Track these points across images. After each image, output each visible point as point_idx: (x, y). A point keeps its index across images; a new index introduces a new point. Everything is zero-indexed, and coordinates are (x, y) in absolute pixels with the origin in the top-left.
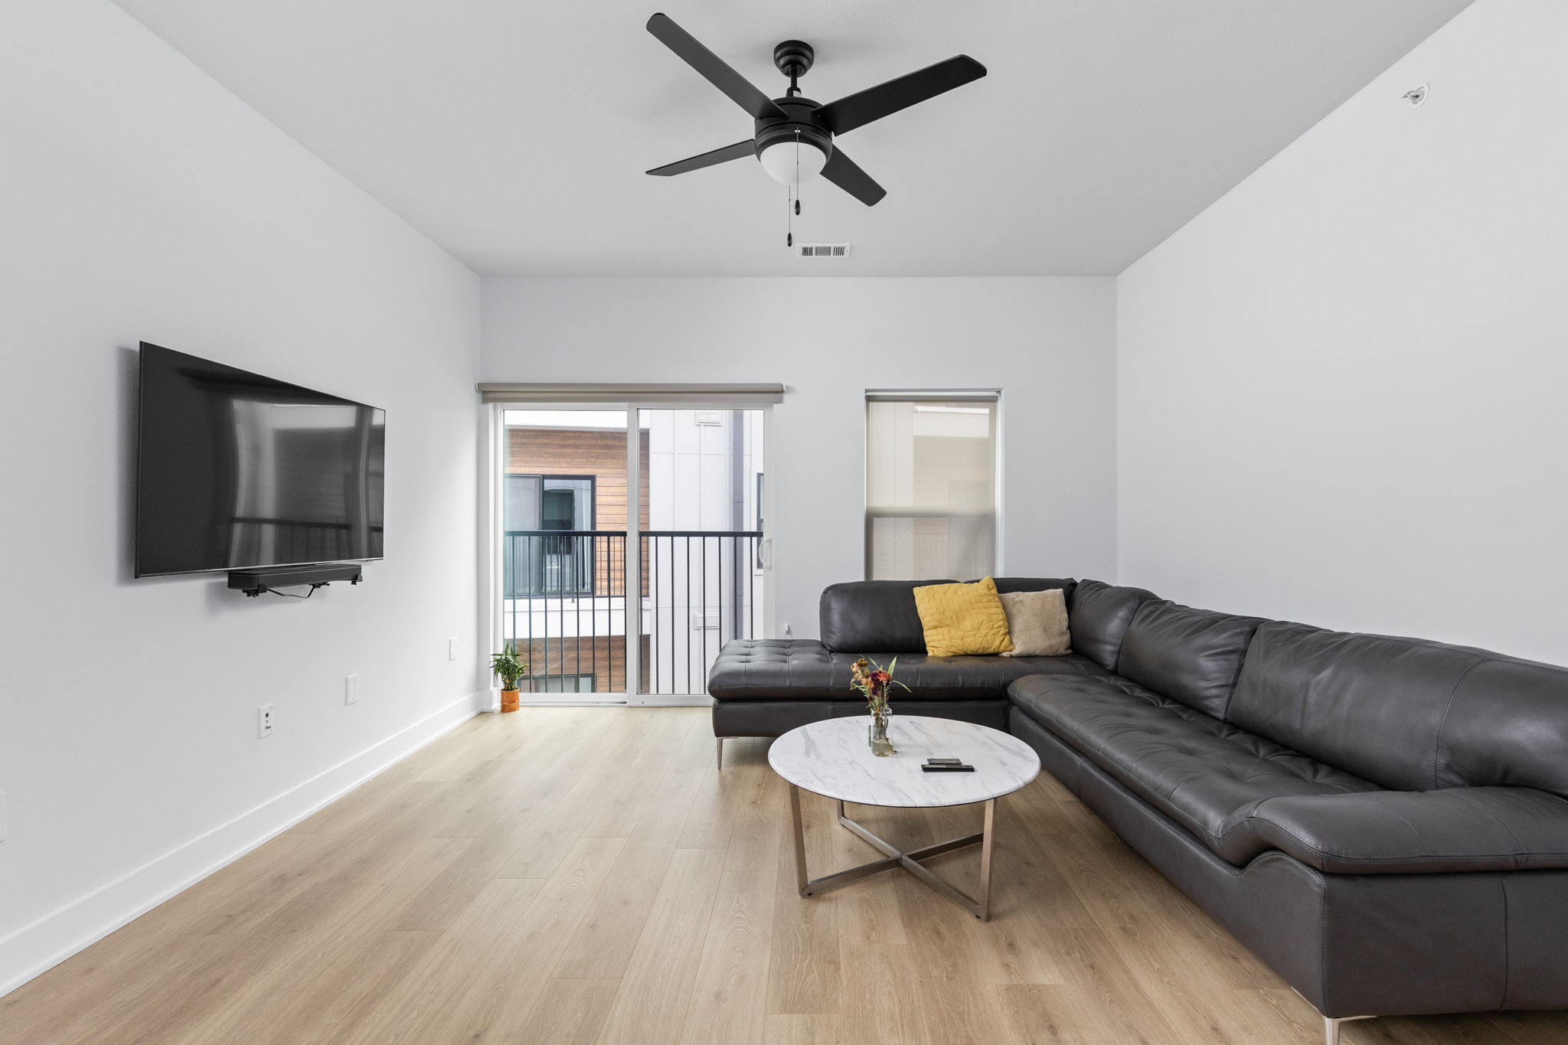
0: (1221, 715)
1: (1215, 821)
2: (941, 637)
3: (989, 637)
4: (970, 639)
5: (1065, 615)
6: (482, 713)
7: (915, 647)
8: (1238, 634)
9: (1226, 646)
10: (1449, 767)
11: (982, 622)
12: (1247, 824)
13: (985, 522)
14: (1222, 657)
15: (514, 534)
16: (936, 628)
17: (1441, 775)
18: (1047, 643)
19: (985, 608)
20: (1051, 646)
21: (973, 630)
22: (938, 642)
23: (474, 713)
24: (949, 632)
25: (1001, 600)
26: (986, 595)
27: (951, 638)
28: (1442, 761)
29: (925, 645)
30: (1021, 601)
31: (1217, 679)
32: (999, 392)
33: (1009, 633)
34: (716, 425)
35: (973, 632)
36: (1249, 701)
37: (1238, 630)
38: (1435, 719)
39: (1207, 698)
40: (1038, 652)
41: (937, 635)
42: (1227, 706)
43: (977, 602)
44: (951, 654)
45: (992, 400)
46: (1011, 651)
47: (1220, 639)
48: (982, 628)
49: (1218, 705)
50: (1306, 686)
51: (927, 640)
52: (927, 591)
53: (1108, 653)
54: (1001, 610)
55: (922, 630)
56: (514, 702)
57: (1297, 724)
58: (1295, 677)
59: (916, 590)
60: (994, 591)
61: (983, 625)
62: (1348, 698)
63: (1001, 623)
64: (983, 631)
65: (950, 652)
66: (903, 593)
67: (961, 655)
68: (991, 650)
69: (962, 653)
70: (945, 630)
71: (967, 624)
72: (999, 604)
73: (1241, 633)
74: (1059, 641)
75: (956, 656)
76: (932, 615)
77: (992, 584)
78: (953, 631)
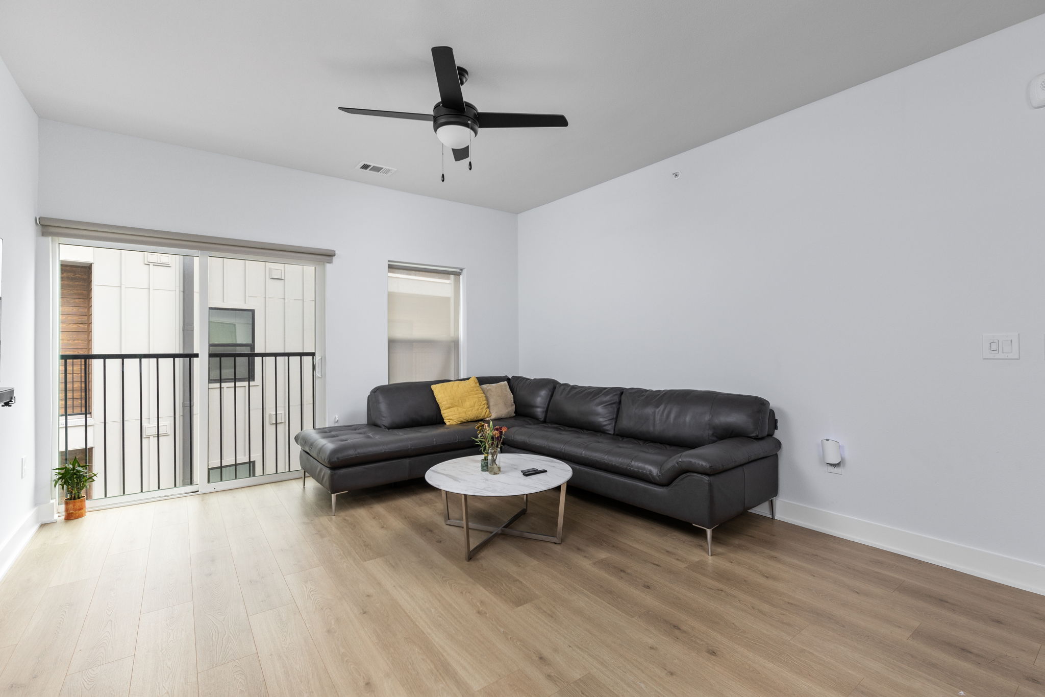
0: (612, 432)
1: (654, 471)
2: (453, 413)
3: (479, 410)
4: (469, 413)
5: (512, 395)
6: (43, 525)
7: (438, 420)
8: (614, 395)
9: (611, 401)
10: (713, 435)
11: (475, 402)
12: (677, 465)
13: (454, 345)
14: (610, 406)
15: (65, 358)
16: (449, 408)
17: (710, 438)
18: (507, 411)
19: (476, 394)
20: (508, 412)
21: (471, 407)
22: (451, 416)
23: (36, 527)
24: (458, 410)
25: (482, 389)
26: (475, 387)
27: (459, 413)
28: (711, 433)
29: (443, 419)
30: (490, 389)
31: (607, 417)
32: (462, 270)
33: (488, 407)
34: (167, 266)
35: (471, 409)
36: (626, 423)
37: (615, 393)
38: (707, 418)
39: (605, 425)
40: (503, 416)
41: (451, 412)
42: (614, 430)
43: (471, 391)
44: (459, 422)
45: (457, 274)
46: (490, 417)
47: (607, 398)
48: (475, 405)
49: (610, 428)
50: (654, 413)
51: (444, 416)
52: (441, 386)
53: (539, 412)
54: (483, 395)
55: (440, 410)
56: (82, 509)
57: (651, 429)
58: (649, 410)
59: (433, 387)
60: (478, 384)
61: (476, 404)
62: (672, 416)
63: (485, 402)
64: (476, 408)
65: (459, 421)
66: (425, 389)
67: (465, 422)
68: (481, 418)
69: (465, 421)
70: (455, 409)
71: (467, 404)
72: (482, 391)
73: (616, 395)
74: (511, 409)
75: (462, 423)
76: (447, 401)
77: (477, 381)
78: (460, 409)
